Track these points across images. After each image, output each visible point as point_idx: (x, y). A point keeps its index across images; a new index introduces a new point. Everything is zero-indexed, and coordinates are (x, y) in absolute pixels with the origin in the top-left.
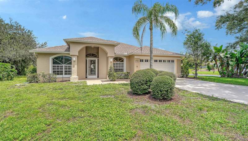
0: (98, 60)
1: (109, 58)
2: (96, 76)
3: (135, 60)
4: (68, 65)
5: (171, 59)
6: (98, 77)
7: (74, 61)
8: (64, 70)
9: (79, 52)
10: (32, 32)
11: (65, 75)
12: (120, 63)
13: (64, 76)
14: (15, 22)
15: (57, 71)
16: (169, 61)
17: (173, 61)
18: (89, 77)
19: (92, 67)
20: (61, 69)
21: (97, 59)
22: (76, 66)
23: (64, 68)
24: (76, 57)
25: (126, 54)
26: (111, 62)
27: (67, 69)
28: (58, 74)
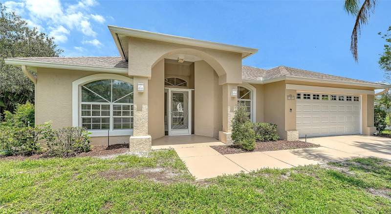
0: (193, 93)
1: (229, 87)
2: (187, 132)
3: (287, 94)
4: (122, 104)
5: (352, 93)
6: (193, 132)
7: (141, 93)
8: (111, 117)
9: (154, 69)
10: (53, 40)
11: (114, 130)
12: (243, 100)
13: (113, 132)
14: (12, 14)
15: (95, 120)
16: (349, 98)
17: (357, 99)
18: (172, 132)
19: (180, 109)
20: (104, 113)
21: (190, 91)
22: (145, 107)
23: (111, 110)
24: (146, 82)
25: (261, 79)
26: (233, 98)
27: (119, 113)
28: (96, 127)
